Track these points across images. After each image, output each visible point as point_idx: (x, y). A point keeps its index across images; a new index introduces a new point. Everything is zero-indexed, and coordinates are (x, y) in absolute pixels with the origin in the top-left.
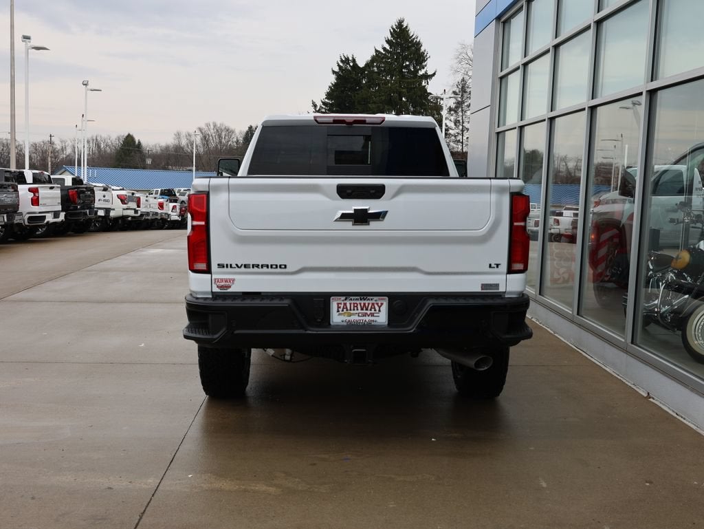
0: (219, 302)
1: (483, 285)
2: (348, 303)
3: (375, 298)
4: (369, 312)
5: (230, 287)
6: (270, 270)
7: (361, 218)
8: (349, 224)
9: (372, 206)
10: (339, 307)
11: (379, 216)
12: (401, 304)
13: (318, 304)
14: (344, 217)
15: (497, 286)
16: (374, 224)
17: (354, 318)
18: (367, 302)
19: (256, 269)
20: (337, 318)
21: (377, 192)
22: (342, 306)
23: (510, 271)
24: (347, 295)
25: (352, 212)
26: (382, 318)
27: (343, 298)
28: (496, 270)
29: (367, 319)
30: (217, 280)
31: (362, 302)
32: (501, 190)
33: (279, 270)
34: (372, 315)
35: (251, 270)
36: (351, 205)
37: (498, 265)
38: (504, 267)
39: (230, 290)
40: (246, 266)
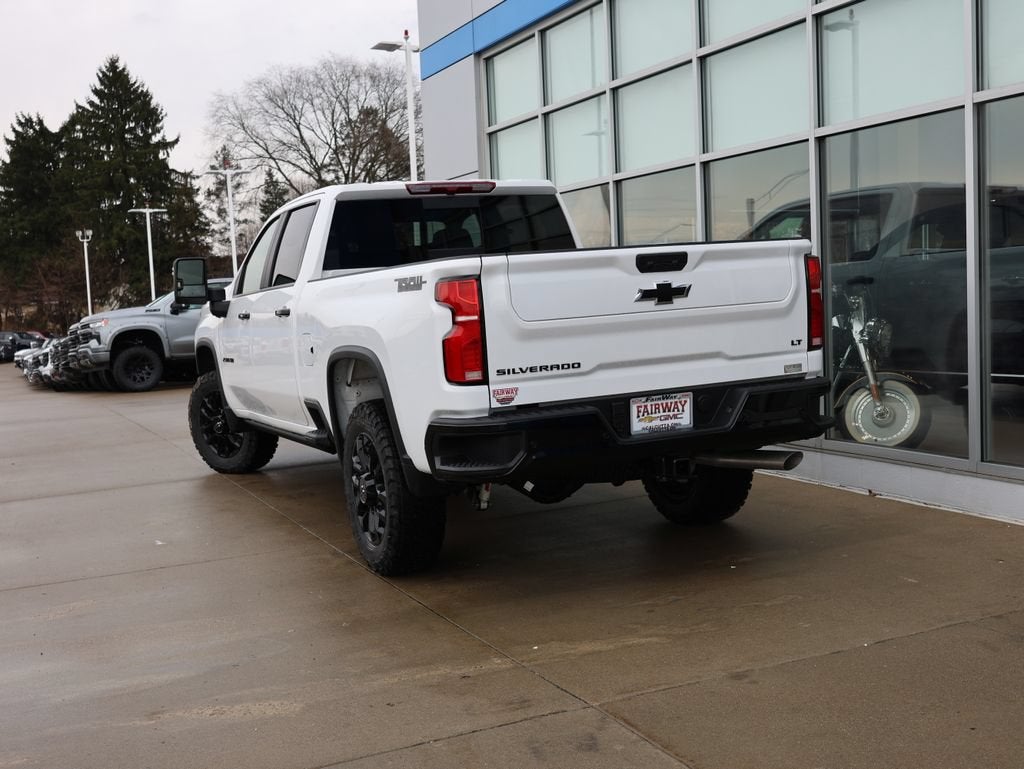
0: (499, 421)
1: (786, 367)
2: (649, 404)
3: (679, 395)
4: (671, 414)
5: (513, 399)
6: (561, 372)
7: (665, 294)
8: (651, 304)
9: (675, 279)
10: (639, 412)
11: (682, 292)
12: (707, 398)
13: (618, 406)
14: (646, 295)
15: (800, 365)
16: (678, 302)
17: (656, 423)
18: (669, 401)
19: (544, 372)
20: (638, 426)
21: (678, 262)
22: (642, 409)
23: (811, 348)
24: (648, 395)
25: (655, 287)
26: (685, 419)
27: (644, 399)
28: (797, 347)
29: (670, 422)
30: (496, 392)
31: (664, 402)
33: (571, 370)
34: (675, 417)
35: (538, 374)
36: (652, 281)
37: (799, 341)
38: (805, 344)
39: (513, 403)
40: (532, 370)
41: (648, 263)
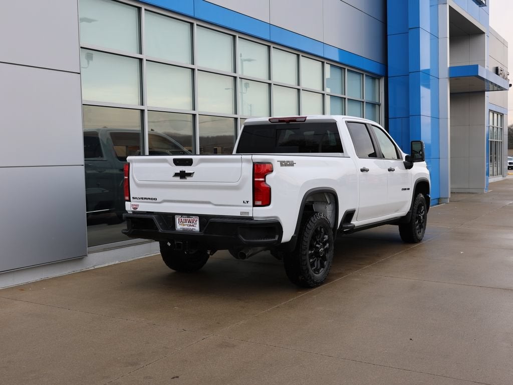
0: (135, 215)
1: (241, 212)
2: (183, 219)
3: (194, 217)
4: (192, 224)
5: (137, 208)
6: (151, 201)
7: (183, 175)
8: (178, 178)
9: (187, 169)
10: (179, 221)
11: (190, 175)
13: (169, 219)
14: (176, 175)
15: (248, 213)
16: (188, 179)
17: (186, 227)
18: (191, 219)
19: (146, 200)
20: (179, 227)
21: (189, 162)
22: (180, 220)
23: (254, 205)
24: (182, 215)
25: (179, 172)
26: (197, 228)
27: (180, 216)
28: (247, 204)
29: (191, 227)
30: (132, 205)
31: (189, 219)
32: (248, 161)
33: (154, 201)
34: (193, 226)
35: (144, 200)
36: (179, 169)
37: (247, 202)
38: (251, 203)
39: (137, 210)
40: (142, 198)
41: (177, 162)
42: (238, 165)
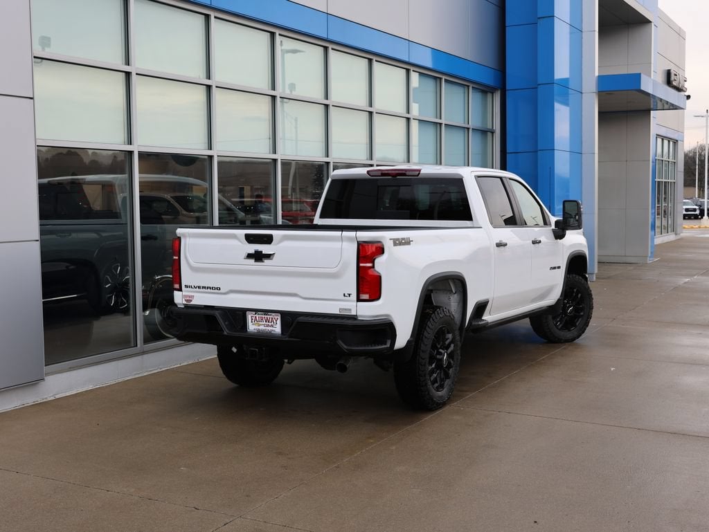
1: (340, 309)
2: (257, 316)
3: (274, 314)
4: (270, 324)
5: (191, 301)
7: (258, 257)
8: (252, 261)
9: (265, 249)
10: (252, 319)
11: (269, 256)
12: (289, 318)
13: (238, 316)
14: (249, 256)
15: (350, 310)
16: (267, 262)
17: (262, 328)
18: (268, 317)
20: (252, 327)
21: (268, 240)
22: (254, 318)
23: (359, 300)
24: (256, 311)
25: (253, 252)
26: (277, 329)
27: (254, 313)
28: (348, 298)
29: (270, 328)
30: (185, 296)
31: (266, 316)
32: (350, 239)
33: (216, 291)
34: (272, 326)
35: (202, 290)
36: (253, 248)
37: (349, 295)
38: (354, 296)
39: (191, 303)
40: (199, 287)
41: (250, 239)
42: (338, 245)
